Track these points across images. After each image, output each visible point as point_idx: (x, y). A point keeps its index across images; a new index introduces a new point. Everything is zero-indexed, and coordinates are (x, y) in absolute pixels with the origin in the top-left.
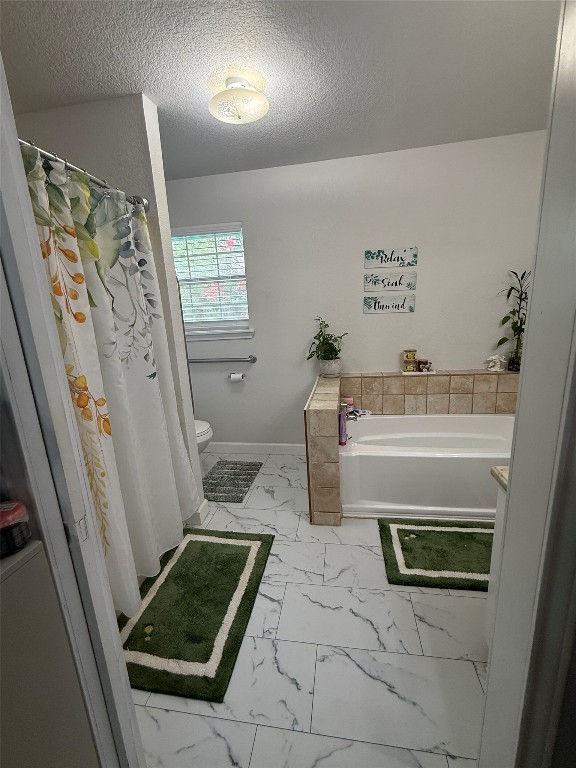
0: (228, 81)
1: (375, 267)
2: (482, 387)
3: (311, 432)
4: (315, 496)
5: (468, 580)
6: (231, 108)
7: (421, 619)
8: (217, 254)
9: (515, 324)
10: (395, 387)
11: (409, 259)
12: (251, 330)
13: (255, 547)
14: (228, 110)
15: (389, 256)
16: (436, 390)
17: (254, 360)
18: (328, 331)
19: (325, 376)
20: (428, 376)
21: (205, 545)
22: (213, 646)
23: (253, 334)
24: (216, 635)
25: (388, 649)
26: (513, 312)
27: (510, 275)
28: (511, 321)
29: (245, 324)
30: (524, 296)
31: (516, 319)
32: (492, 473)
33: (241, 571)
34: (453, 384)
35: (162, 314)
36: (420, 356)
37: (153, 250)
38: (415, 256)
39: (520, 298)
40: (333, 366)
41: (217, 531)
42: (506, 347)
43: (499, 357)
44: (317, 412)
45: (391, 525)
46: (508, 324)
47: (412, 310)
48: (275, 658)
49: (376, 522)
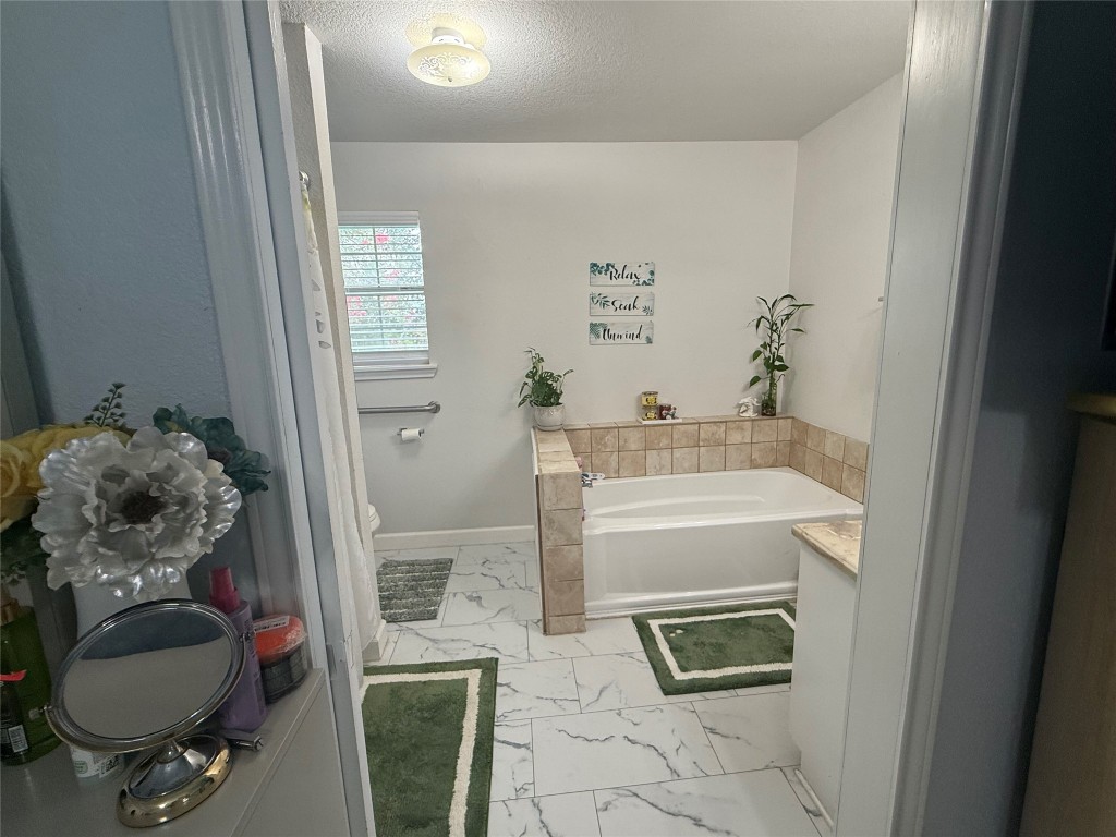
0: (437, 31)
1: (603, 283)
2: (736, 437)
3: (546, 506)
4: (550, 593)
5: (755, 674)
6: (441, 67)
7: (713, 731)
8: (376, 254)
9: (767, 359)
10: (634, 441)
11: (645, 277)
12: (431, 365)
13: (474, 678)
14: (437, 69)
15: (620, 272)
16: (684, 442)
17: (436, 409)
18: (545, 367)
19: (542, 429)
20: (672, 425)
21: (395, 689)
22: (448, 827)
23: (435, 370)
24: (449, 810)
25: (683, 775)
26: (765, 346)
27: (759, 303)
28: (762, 356)
29: (423, 357)
30: (774, 328)
31: (767, 354)
32: (794, 533)
33: (462, 715)
34: (702, 436)
35: (331, 343)
36: (662, 400)
37: (319, 248)
38: (652, 273)
39: (771, 329)
40: (554, 415)
41: (408, 665)
42: (758, 386)
43: (751, 400)
44: (555, 477)
45: (650, 621)
46: (760, 360)
47: (649, 341)
48: (542, 822)
49: (630, 620)
